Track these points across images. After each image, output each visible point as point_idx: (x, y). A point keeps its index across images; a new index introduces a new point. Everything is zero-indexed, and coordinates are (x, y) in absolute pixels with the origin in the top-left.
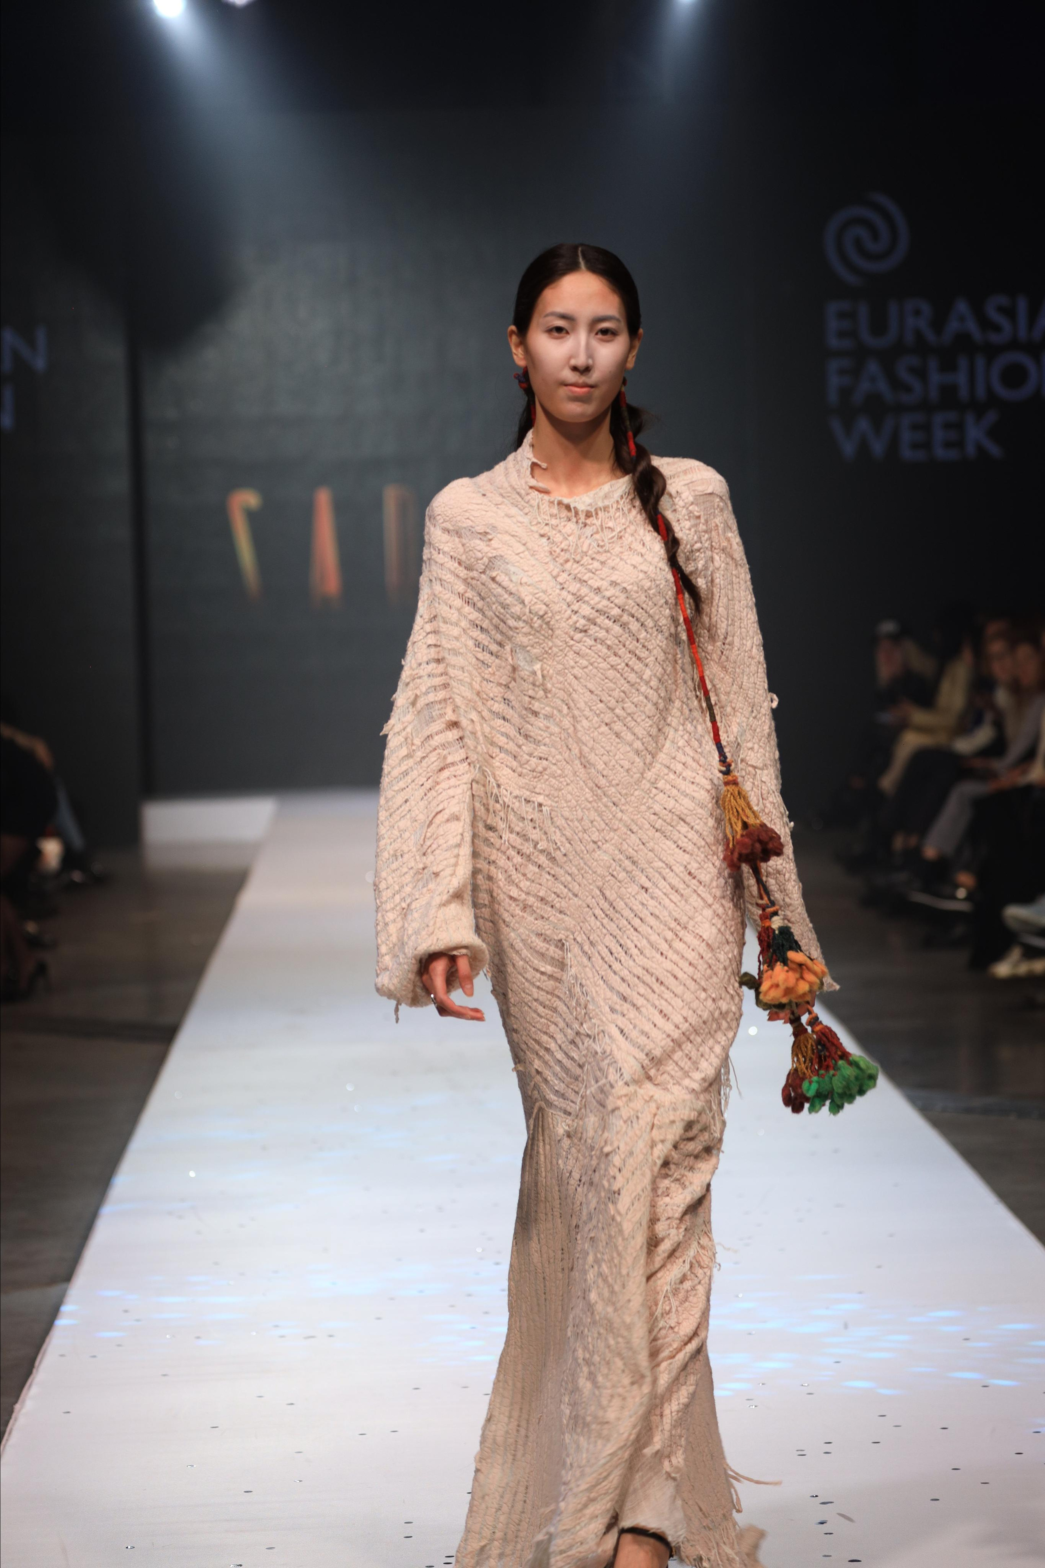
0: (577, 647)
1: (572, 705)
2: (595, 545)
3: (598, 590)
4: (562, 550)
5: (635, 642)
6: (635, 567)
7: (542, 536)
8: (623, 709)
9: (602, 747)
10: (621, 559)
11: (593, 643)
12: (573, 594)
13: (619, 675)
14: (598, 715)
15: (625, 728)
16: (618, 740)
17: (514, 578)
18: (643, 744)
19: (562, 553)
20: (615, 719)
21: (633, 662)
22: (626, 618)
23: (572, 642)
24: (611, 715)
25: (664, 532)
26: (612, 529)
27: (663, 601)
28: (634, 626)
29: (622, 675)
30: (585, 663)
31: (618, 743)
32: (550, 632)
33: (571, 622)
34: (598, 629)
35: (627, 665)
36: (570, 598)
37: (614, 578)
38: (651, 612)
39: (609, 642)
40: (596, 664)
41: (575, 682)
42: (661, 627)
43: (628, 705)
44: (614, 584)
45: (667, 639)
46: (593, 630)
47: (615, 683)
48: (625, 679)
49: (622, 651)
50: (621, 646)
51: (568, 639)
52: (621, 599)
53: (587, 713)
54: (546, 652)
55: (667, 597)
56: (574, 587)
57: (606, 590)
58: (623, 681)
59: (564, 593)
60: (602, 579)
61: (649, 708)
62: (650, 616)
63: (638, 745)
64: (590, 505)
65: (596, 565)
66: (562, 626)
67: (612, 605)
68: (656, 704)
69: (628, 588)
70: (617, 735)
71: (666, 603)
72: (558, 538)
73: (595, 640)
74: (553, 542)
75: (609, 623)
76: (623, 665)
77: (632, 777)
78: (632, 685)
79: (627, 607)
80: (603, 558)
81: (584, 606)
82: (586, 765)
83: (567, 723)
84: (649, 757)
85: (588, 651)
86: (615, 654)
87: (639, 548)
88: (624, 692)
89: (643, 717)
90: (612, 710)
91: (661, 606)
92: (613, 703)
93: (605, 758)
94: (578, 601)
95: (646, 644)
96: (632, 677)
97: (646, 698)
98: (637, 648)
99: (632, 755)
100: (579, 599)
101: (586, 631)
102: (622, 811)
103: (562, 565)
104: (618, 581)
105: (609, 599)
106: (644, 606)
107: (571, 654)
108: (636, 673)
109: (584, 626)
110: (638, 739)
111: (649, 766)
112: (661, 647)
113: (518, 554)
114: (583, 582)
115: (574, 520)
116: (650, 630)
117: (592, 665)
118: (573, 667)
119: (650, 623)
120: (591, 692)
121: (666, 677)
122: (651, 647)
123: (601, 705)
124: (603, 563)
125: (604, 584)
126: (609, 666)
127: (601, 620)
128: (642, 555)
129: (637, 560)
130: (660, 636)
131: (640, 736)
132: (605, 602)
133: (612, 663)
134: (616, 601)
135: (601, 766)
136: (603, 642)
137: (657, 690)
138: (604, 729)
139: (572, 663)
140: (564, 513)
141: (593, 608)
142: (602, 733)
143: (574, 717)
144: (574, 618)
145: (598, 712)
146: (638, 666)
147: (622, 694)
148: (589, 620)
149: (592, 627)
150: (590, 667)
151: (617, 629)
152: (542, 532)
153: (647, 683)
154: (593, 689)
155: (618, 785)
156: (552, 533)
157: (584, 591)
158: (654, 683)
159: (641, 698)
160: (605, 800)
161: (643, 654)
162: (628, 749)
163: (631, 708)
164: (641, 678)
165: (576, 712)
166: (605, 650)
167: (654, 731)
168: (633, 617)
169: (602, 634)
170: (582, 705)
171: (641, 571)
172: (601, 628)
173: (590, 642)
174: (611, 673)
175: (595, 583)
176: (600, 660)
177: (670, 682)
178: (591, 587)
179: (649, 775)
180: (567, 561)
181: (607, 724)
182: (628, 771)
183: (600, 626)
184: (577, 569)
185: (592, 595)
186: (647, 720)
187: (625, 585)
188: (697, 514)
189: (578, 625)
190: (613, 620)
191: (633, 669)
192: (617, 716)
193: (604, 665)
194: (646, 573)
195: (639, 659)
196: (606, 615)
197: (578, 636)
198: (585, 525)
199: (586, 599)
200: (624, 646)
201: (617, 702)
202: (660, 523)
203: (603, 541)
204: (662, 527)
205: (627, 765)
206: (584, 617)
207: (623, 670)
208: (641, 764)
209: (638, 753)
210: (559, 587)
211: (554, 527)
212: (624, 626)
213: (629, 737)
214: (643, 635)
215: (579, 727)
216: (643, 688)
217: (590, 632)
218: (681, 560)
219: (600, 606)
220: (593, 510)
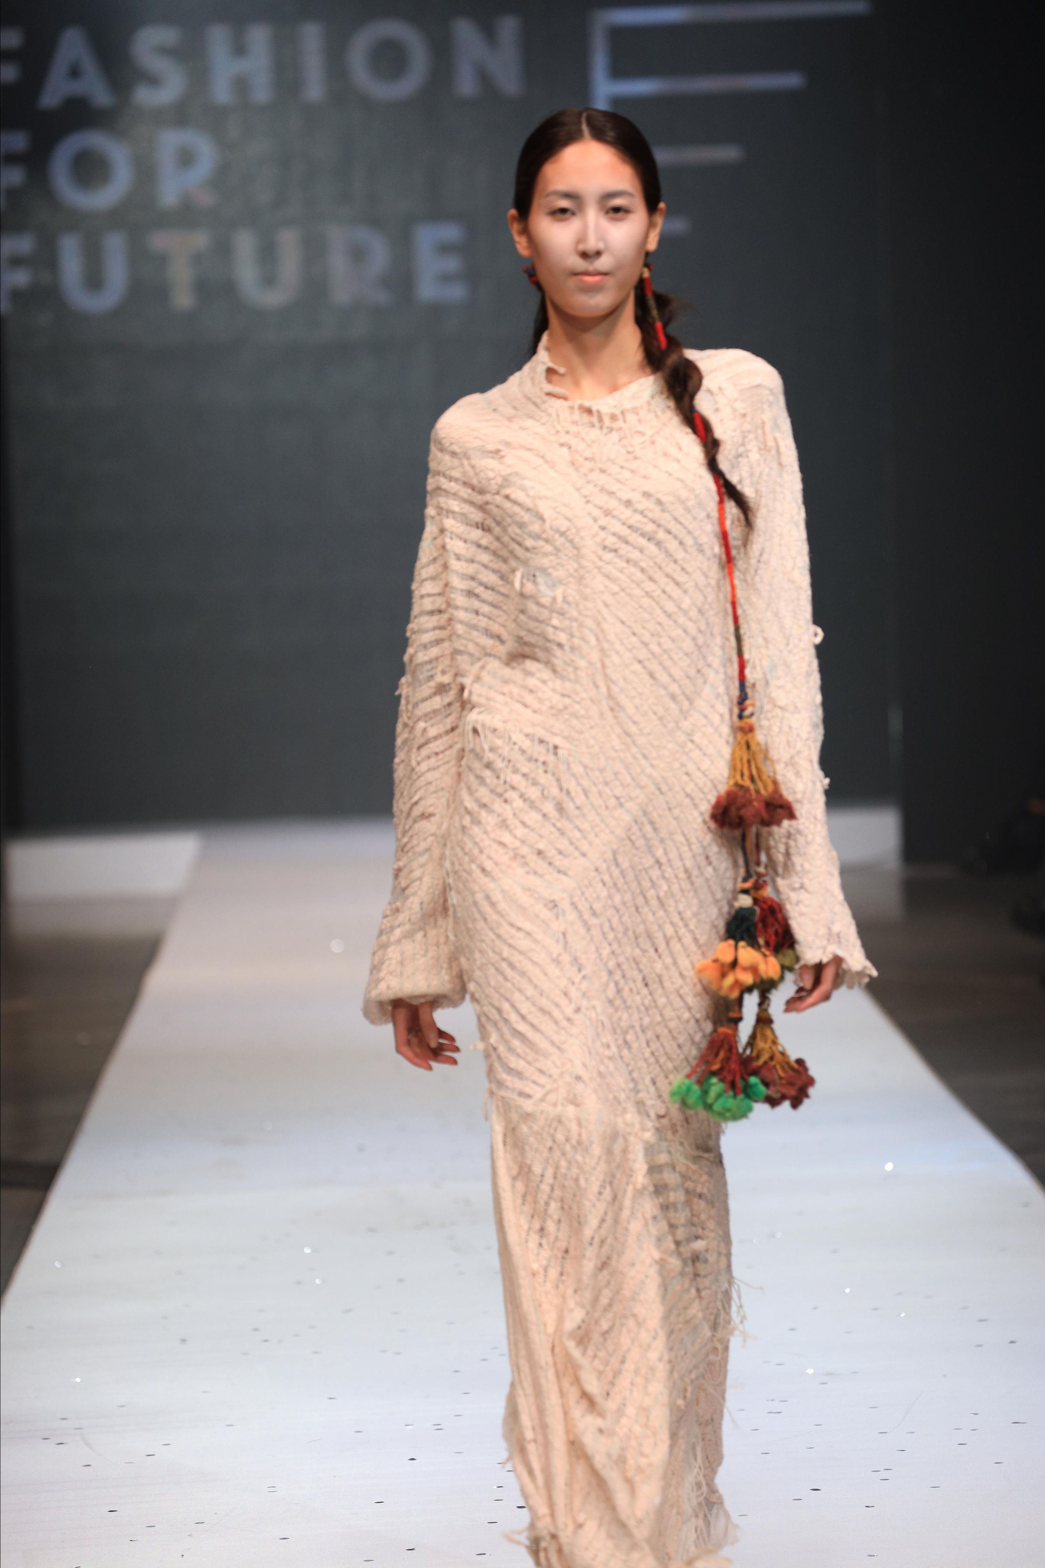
0: (608, 569)
1: (601, 637)
2: (624, 451)
3: (628, 503)
4: (586, 459)
5: (672, 564)
6: (670, 475)
7: (562, 445)
8: (659, 644)
9: (635, 689)
10: (655, 467)
11: (623, 564)
12: (600, 508)
13: (654, 604)
14: (630, 651)
15: (660, 668)
16: (652, 681)
17: (531, 493)
18: (680, 687)
19: (587, 463)
20: (650, 656)
21: (671, 588)
22: (661, 535)
23: (600, 564)
24: (644, 651)
25: (702, 432)
26: (642, 434)
27: (703, 515)
28: (672, 545)
29: (658, 603)
30: (616, 589)
31: (652, 685)
32: (575, 552)
33: (598, 539)
34: (630, 548)
35: (664, 592)
36: (597, 512)
37: (647, 488)
38: (691, 527)
39: (643, 564)
40: (628, 591)
41: (604, 611)
42: (701, 545)
43: (664, 640)
44: (647, 495)
45: (709, 559)
46: (624, 549)
47: (650, 613)
48: (661, 608)
49: (658, 575)
50: (656, 569)
51: (596, 559)
52: (656, 513)
53: (618, 646)
54: (571, 575)
55: (709, 509)
56: (602, 500)
57: (640, 502)
58: (658, 611)
59: (590, 507)
60: (633, 490)
61: (688, 645)
62: (690, 532)
63: (674, 688)
64: (615, 407)
65: (627, 474)
66: (589, 546)
67: (645, 520)
68: (694, 639)
69: (664, 499)
70: (652, 675)
71: (708, 516)
72: (581, 446)
73: (628, 561)
74: (577, 451)
75: (643, 542)
76: (659, 592)
77: (665, 726)
78: (669, 616)
79: (662, 522)
80: (634, 465)
81: (614, 521)
82: (616, 707)
83: (595, 656)
84: (686, 704)
85: (619, 575)
86: (651, 579)
87: (674, 452)
88: (660, 624)
89: (681, 655)
90: (646, 644)
91: (702, 521)
92: (647, 637)
93: (637, 701)
94: (606, 516)
95: (685, 566)
96: (670, 606)
97: (685, 631)
98: (675, 570)
99: (667, 700)
100: (607, 513)
101: (616, 551)
102: (652, 766)
103: (585, 475)
104: (652, 491)
105: (642, 513)
106: (682, 520)
107: (599, 578)
108: (674, 601)
109: (615, 544)
110: (674, 680)
111: (685, 715)
112: (701, 569)
113: (535, 468)
114: (611, 494)
115: (597, 425)
116: (689, 549)
117: (623, 590)
118: (602, 592)
119: (689, 541)
120: (623, 622)
121: (707, 607)
122: (690, 570)
123: (634, 639)
124: (633, 472)
125: (636, 497)
126: (643, 593)
127: (634, 537)
128: (678, 461)
129: (673, 466)
130: (700, 557)
131: (677, 678)
132: (638, 517)
133: (648, 589)
134: (650, 515)
135: (631, 711)
136: (636, 564)
137: (695, 622)
138: (637, 667)
139: (601, 588)
140: (586, 418)
141: (624, 524)
142: (634, 672)
143: (602, 650)
144: (603, 534)
145: (629, 646)
146: (676, 593)
147: (658, 628)
148: (620, 538)
149: (624, 546)
150: (622, 594)
151: (652, 548)
152: (562, 441)
153: (685, 613)
154: (624, 619)
155: (649, 734)
156: (573, 442)
157: (613, 504)
158: (694, 613)
159: (680, 632)
160: (634, 750)
161: (681, 578)
162: (663, 692)
163: (668, 644)
164: (680, 608)
165: (606, 646)
166: (639, 575)
167: (692, 672)
168: (669, 532)
169: (635, 555)
170: (612, 637)
171: (678, 479)
172: (635, 547)
173: (622, 564)
174: (646, 602)
175: (625, 496)
176: (633, 586)
177: (712, 613)
178: (620, 500)
179: (685, 725)
180: (592, 470)
181: (640, 662)
182: (661, 719)
183: (632, 545)
184: (603, 479)
185: (622, 508)
186: (685, 658)
187: (659, 496)
188: (743, 411)
189: (607, 543)
190: (647, 538)
191: (670, 597)
192: (653, 653)
193: (637, 592)
194: (682, 481)
195: (677, 584)
196: (639, 532)
197: (608, 556)
198: (611, 430)
199: (615, 513)
200: (660, 568)
201: (652, 635)
202: (698, 423)
203: (632, 446)
204: (700, 426)
205: (661, 711)
206: (614, 534)
207: (659, 596)
208: (677, 711)
209: (673, 697)
210: (585, 500)
211: (576, 435)
212: (659, 544)
213: (664, 678)
214: (680, 555)
215: (608, 662)
216: (682, 620)
217: (621, 552)
218: (724, 465)
219: (631, 522)
220: (618, 412)
